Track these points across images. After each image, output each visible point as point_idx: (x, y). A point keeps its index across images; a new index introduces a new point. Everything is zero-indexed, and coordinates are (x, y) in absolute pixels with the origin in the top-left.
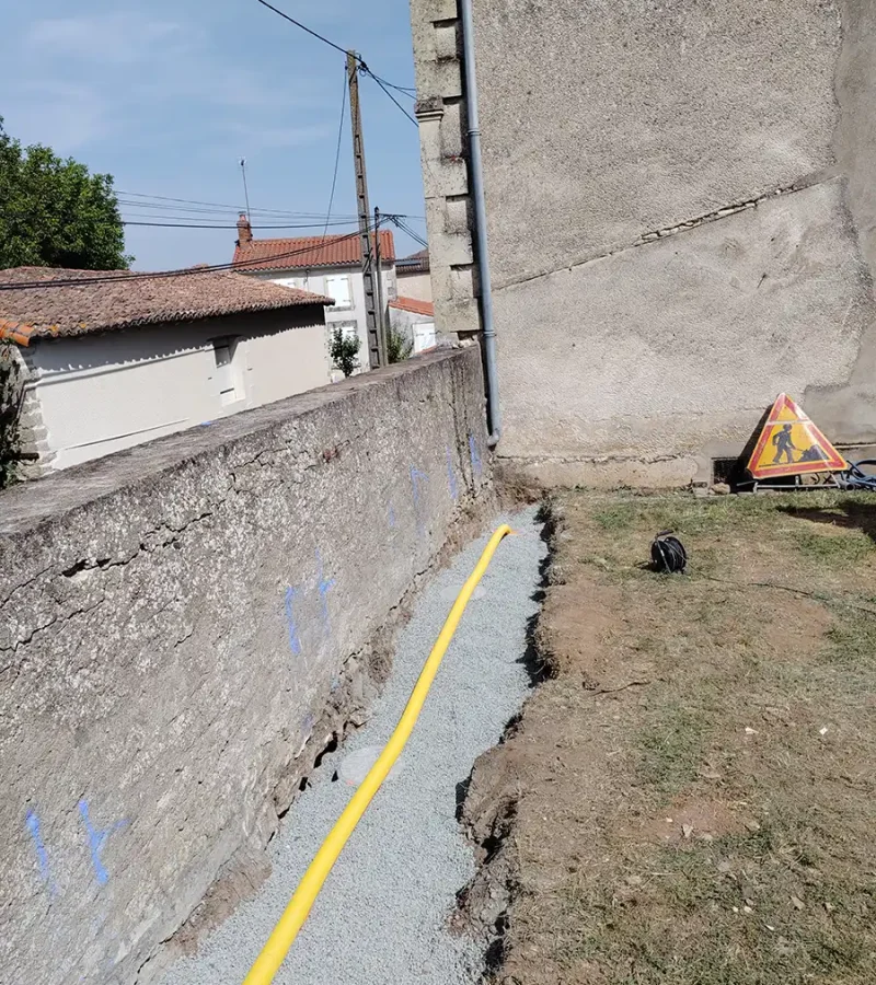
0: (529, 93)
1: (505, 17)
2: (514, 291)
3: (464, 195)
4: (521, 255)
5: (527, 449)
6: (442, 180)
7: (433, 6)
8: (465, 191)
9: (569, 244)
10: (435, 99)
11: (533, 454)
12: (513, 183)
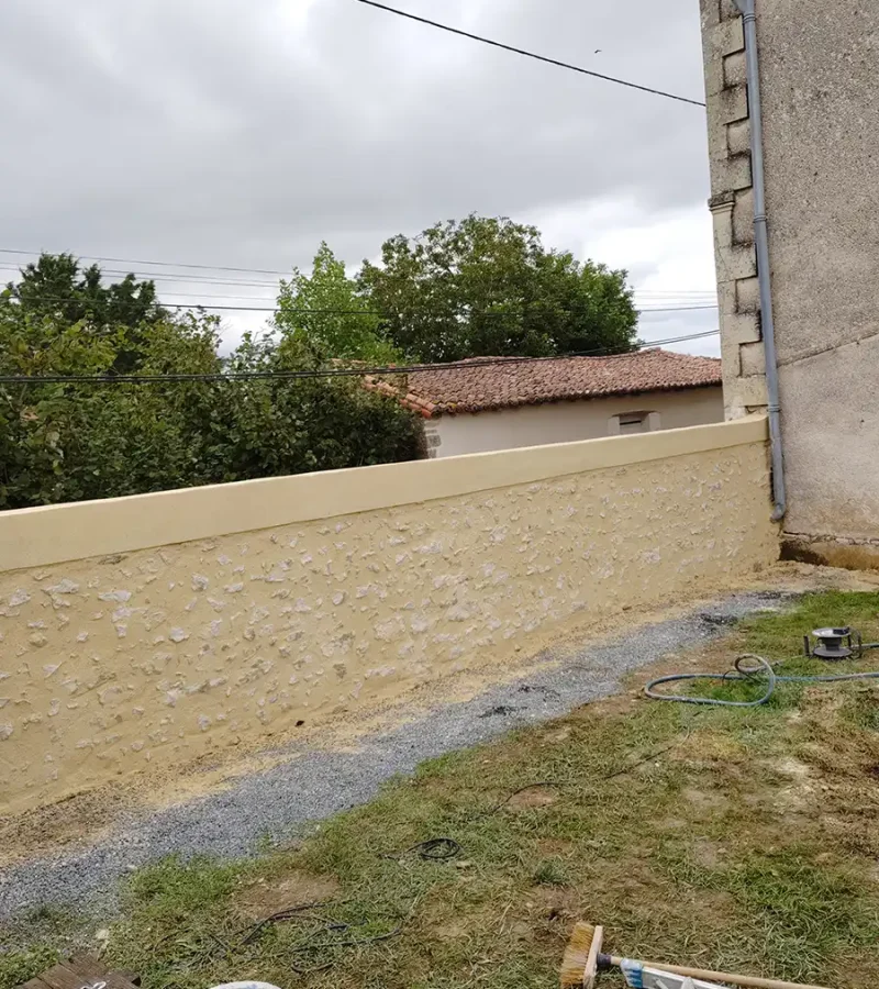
0: (816, 174)
1: (793, 107)
2: (801, 365)
3: (752, 277)
4: (808, 331)
5: (814, 526)
6: (733, 265)
7: (727, 111)
8: (753, 273)
9: (857, 317)
10: (727, 192)
11: (821, 532)
12: (800, 261)
